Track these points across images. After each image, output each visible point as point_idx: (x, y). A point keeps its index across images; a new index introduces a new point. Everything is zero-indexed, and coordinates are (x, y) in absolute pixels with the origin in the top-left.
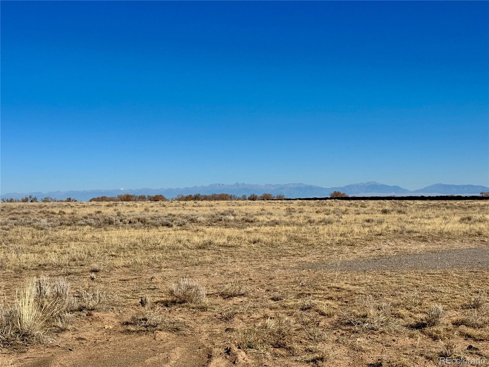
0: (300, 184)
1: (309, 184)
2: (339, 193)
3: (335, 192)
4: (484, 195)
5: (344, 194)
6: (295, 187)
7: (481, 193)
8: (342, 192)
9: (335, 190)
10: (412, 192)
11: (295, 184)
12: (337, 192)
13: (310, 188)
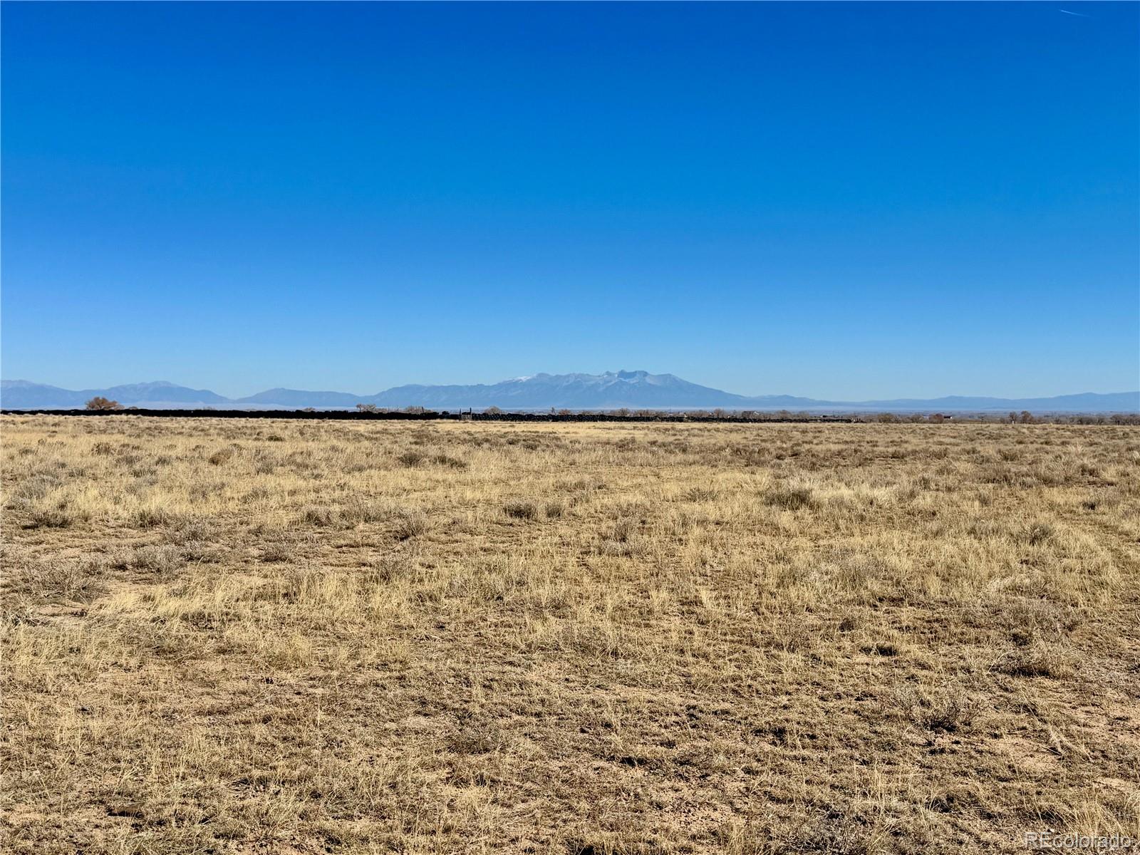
0: (21, 381)
1: (37, 381)
2: (104, 401)
3: (97, 399)
4: (362, 409)
5: (115, 402)
6: (10, 387)
7: (358, 406)
8: (110, 400)
9: (97, 396)
10: (234, 402)
11: (10, 381)
12: (101, 399)
13: (42, 390)
